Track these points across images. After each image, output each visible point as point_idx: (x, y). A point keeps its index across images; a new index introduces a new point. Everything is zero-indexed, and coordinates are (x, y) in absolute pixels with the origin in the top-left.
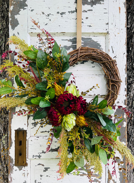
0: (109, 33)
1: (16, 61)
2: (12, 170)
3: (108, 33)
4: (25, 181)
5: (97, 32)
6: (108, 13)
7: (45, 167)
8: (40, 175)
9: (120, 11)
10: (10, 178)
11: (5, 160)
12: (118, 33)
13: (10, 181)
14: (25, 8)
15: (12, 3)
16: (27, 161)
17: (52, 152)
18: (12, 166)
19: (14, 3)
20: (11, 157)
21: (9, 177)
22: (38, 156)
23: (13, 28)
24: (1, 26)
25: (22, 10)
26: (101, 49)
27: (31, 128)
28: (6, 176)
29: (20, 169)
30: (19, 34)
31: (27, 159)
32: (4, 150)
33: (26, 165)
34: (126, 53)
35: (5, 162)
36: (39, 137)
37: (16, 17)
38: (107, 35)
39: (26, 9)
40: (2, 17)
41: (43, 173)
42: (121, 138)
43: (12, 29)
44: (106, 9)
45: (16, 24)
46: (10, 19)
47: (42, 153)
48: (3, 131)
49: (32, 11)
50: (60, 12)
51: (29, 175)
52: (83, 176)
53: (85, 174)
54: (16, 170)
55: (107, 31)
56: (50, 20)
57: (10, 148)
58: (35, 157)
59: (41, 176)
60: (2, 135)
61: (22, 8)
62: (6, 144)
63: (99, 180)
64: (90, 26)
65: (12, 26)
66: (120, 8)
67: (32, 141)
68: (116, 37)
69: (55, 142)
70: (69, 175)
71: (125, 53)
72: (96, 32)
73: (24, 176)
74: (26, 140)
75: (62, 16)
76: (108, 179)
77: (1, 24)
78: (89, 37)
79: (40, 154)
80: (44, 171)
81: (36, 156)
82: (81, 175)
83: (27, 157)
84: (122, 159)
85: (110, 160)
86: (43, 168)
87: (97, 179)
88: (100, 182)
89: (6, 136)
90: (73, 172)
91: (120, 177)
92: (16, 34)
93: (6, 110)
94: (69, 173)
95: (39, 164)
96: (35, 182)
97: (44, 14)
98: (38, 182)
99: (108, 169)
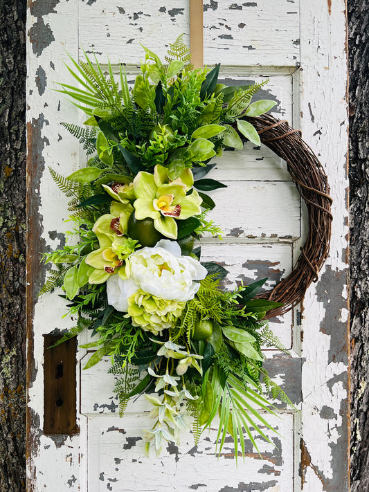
0: (302, 66)
1: (45, 143)
2: (36, 446)
3: (299, 67)
4: (73, 476)
5: (270, 64)
6: (298, 14)
7: (127, 435)
8: (116, 459)
9: (330, 7)
10: (31, 469)
11: (9, 419)
12: (326, 68)
13: (29, 477)
16: (77, 420)
18: (37, 436)
20: (33, 412)
21: (27, 466)
22: (109, 407)
23: (38, 50)
26: (280, 110)
29: (59, 445)
30: (54, 68)
31: (78, 415)
32: (6, 394)
33: (75, 430)
34: (347, 123)
35: (9, 428)
37: (47, 19)
38: (297, 73)
41: (123, 454)
42: (335, 353)
43: (34, 52)
44: (292, 2)
45: (44, 37)
46: (29, 25)
49: (90, 3)
50: (169, 8)
51: (83, 460)
52: (233, 458)
53: (239, 454)
54: (47, 447)
55: (295, 61)
56: (141, 29)
57: (32, 386)
58: (100, 410)
59: (118, 461)
60: (3, 353)
62: (14, 377)
63: (277, 468)
64: (250, 48)
65: (35, 43)
66: (329, 1)
68: (319, 79)
70: (194, 456)
71: (343, 123)
72: (265, 65)
73: (71, 461)
74: (76, 362)
75: (173, 20)
76: (301, 465)
78: (246, 79)
79: (114, 400)
80: (127, 447)
81: (103, 406)
82: (227, 456)
83: (78, 408)
84: (337, 411)
85: (304, 413)
86: (122, 440)
87: (271, 464)
88: (277, 474)
89: (14, 356)
90: (206, 449)
91: (332, 457)
92: (46, 68)
93: (12, 283)
94: (193, 451)
95: (112, 429)
96: (102, 478)
97: (124, 12)
98: (110, 480)
99: (301, 436)
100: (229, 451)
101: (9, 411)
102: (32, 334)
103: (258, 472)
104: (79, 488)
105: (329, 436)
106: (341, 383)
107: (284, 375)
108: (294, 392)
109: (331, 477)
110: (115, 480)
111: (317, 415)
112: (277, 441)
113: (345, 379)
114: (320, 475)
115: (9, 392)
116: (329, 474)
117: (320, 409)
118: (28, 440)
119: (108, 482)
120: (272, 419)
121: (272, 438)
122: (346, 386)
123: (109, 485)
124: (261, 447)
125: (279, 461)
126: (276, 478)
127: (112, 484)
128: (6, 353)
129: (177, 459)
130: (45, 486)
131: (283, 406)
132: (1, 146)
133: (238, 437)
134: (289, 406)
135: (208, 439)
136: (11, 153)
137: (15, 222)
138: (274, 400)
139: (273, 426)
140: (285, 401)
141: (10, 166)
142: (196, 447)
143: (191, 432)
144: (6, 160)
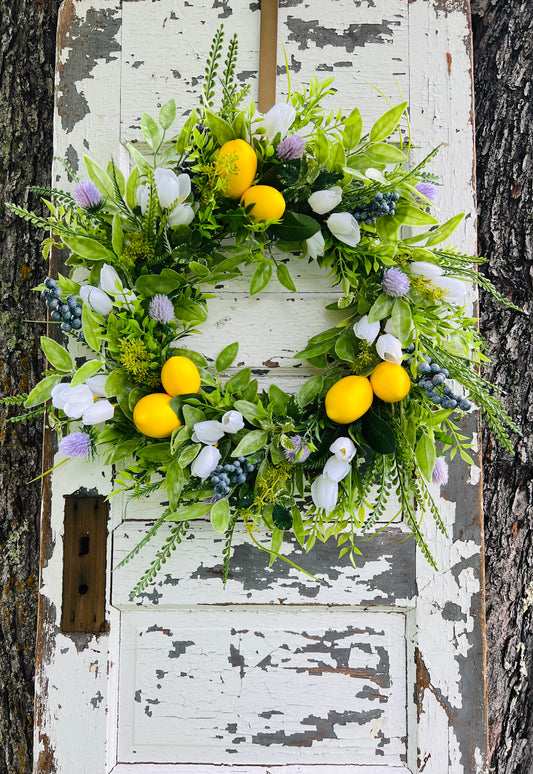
0: (412, 142)
2: (50, 649)
3: (408, 143)
4: (99, 693)
6: (407, 75)
7: (175, 638)
8: (158, 672)
9: (449, 65)
10: (41, 681)
11: (14, 625)
13: (39, 693)
14: (112, 54)
15: (66, 38)
16: (107, 613)
17: (201, 578)
18: (51, 635)
19: (74, 38)
20: (47, 601)
22: (150, 597)
23: (68, 125)
24: (20, 125)
25: (101, 62)
28: (17, 692)
29: (81, 648)
30: (88, 148)
31: (108, 607)
32: (12, 587)
33: (104, 628)
34: (474, 216)
35: (15, 637)
37: (81, 86)
39: (115, 58)
40: (24, 94)
41: (167, 664)
42: (462, 528)
43: (64, 128)
44: (399, 60)
45: (77, 110)
46: (59, 94)
47: (166, 582)
48: (15, 512)
49: (137, 65)
50: (238, 71)
51: (114, 671)
52: (321, 674)
53: (329, 669)
54: (64, 651)
56: (201, 97)
57: (47, 566)
58: (137, 600)
59: (161, 674)
60: (10, 529)
61: (102, 57)
62: (23, 563)
63: (383, 692)
65: (65, 116)
66: (449, 57)
68: (436, 158)
69: (216, 541)
70: (266, 670)
71: (469, 215)
73: (97, 672)
74: (107, 534)
75: (243, 85)
76: (415, 687)
77: (20, 119)
79: (157, 586)
80: (173, 655)
81: (142, 595)
82: (312, 672)
83: (107, 597)
84: (466, 609)
85: (420, 610)
86: (168, 644)
87: (374, 686)
88: (384, 699)
89: (24, 532)
90: (283, 661)
91: (459, 678)
92: (79, 147)
94: (265, 663)
95: (154, 629)
96: (138, 698)
97: (180, 77)
98: (149, 701)
99: (415, 645)
100: (316, 665)
101: (15, 613)
102: (49, 495)
103: (357, 696)
104: (106, 710)
105: (456, 645)
106: (471, 570)
107: (391, 556)
108: (405, 582)
109: (459, 706)
110: (156, 702)
111: (439, 614)
112: (382, 651)
113: (477, 564)
114: (444, 702)
115: (16, 584)
116: (456, 702)
117: (442, 606)
118: (40, 640)
119: (147, 704)
120: (378, 619)
121: (376, 648)
122: (478, 575)
123: (147, 708)
124: (358, 659)
125: (385, 682)
126: (382, 706)
127: (152, 707)
128: (14, 527)
129: (242, 674)
130: (60, 707)
131: (389, 602)
132: (17, 237)
133: (328, 644)
134: (398, 602)
135: (285, 647)
136: (30, 246)
137: (33, 343)
138: (378, 592)
139: (377, 631)
140: (393, 594)
141: (28, 265)
142: (269, 657)
143: (262, 635)
144: (23, 256)
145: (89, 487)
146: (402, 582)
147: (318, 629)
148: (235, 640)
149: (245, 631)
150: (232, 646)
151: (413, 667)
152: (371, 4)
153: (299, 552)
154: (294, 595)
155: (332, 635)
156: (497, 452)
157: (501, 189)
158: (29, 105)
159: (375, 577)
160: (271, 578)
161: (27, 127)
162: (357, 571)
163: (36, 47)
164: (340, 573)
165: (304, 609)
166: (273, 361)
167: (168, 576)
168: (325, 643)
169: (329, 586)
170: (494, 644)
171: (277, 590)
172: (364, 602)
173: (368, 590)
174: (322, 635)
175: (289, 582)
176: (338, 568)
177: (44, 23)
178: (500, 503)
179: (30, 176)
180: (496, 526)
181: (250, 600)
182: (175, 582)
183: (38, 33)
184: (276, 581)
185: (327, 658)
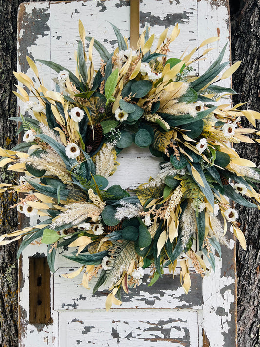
2: (25, 331)
6: (197, 40)
7: (85, 325)
8: (77, 341)
9: (218, 35)
10: (21, 346)
11: (11, 311)
14: (45, 32)
15: (22, 24)
16: (51, 314)
17: (97, 297)
18: (25, 324)
19: (26, 24)
20: (22, 308)
21: (19, 344)
22: (72, 305)
23: (25, 70)
24: (2, 65)
25: (40, 36)
27: (59, 253)
28: (15, 342)
29: (39, 330)
31: (52, 311)
32: (9, 294)
33: (50, 321)
35: (12, 317)
36: (73, 270)
37: (30, 49)
39: (47, 35)
40: (4, 49)
41: (82, 337)
42: (226, 270)
44: (193, 32)
46: (19, 54)
47: (80, 299)
48: (9, 258)
49: (58, 38)
50: (110, 40)
51: (56, 341)
52: (156, 341)
53: (160, 338)
54: (32, 332)
55: (195, 72)
58: (66, 307)
59: (79, 342)
60: (6, 266)
61: (40, 34)
62: (14, 283)
65: (23, 65)
66: (218, 30)
67: (60, 276)
70: (130, 339)
73: (48, 342)
74: (50, 275)
75: (113, 47)
76: (203, 346)
77: (2, 62)
79: (75, 301)
80: (84, 333)
81: (68, 305)
82: (152, 340)
83: (52, 306)
84: (227, 310)
85: (205, 311)
86: (81, 328)
89: (13, 269)
90: (138, 335)
91: (224, 342)
93: (12, 219)
94: (129, 336)
95: (75, 320)
99: (202, 327)
100: (154, 337)
101: (11, 306)
102: (21, 257)
105: (222, 327)
106: (230, 291)
108: (197, 297)
111: (214, 313)
112: (186, 330)
113: (233, 288)
115: (11, 293)
117: (216, 309)
118: (20, 327)
120: (184, 314)
121: (183, 328)
122: (233, 293)
124: (174, 334)
125: (188, 344)
128: (9, 266)
129: (118, 342)
131: (190, 307)
132: (4, 123)
133: (160, 327)
134: (194, 307)
135: (139, 328)
136: (10, 128)
137: (14, 176)
138: (184, 302)
139: (183, 320)
140: (191, 303)
141: (9, 137)
142: (131, 334)
143: (127, 323)
144: (7, 133)
145: (41, 253)
146: (196, 297)
147: (155, 320)
148: (114, 326)
149: (119, 321)
150: (113, 329)
151: (201, 338)
152: (178, 3)
153: (145, 283)
154: (143, 304)
155: (161, 323)
156: (249, 231)
157: (253, 92)
158: (6, 55)
159: (182, 295)
160: (131, 296)
161: (6, 66)
162: (174, 292)
163: (9, 24)
164: (165, 293)
165: (148, 310)
166: (130, 188)
167: (81, 295)
168: (158, 326)
169: (160, 300)
170: (246, 326)
171: (134, 302)
172: (177, 307)
173: (179, 301)
174: (157, 322)
175: (140, 298)
176: (164, 291)
177: (12, 12)
178: (250, 257)
179: (9, 91)
180: (248, 268)
181: (121, 307)
182: (84, 298)
183: (9, 17)
184: (134, 298)
185: (159, 334)
